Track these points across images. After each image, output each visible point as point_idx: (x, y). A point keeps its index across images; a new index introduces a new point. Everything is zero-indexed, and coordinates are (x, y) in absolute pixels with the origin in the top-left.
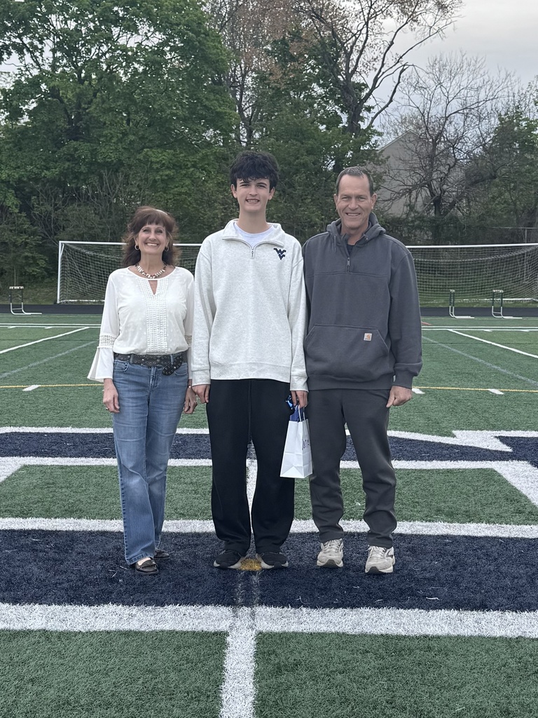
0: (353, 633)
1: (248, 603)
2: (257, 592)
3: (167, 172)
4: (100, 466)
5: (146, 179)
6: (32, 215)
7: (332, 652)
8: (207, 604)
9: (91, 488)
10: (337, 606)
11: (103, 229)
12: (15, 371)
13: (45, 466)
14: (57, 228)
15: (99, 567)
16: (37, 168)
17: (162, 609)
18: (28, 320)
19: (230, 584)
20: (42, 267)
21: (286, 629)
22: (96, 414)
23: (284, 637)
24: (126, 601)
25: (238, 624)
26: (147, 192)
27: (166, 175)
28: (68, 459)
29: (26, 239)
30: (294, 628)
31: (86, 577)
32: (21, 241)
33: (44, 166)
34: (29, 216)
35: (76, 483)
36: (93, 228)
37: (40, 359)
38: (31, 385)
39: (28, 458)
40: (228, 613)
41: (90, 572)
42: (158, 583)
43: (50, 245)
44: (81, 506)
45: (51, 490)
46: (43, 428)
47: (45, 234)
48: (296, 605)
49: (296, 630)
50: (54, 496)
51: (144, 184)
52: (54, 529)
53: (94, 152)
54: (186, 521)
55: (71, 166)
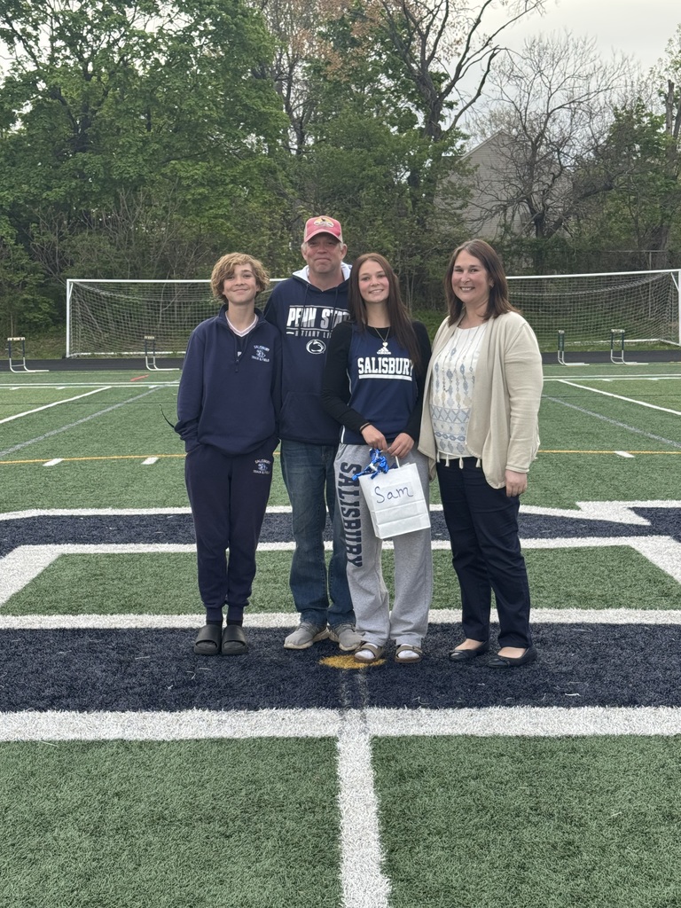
0: (484, 735)
1: (356, 704)
2: (365, 693)
3: (201, 190)
4: (154, 554)
5: (174, 200)
6: (31, 246)
7: (461, 756)
8: (308, 707)
9: (148, 579)
10: (461, 706)
11: (121, 262)
12: (29, 442)
13: (88, 555)
14: (63, 263)
15: (174, 669)
16: (36, 188)
17: (256, 714)
18: (33, 379)
19: (332, 684)
20: (45, 313)
21: (404, 733)
22: (138, 492)
23: (403, 741)
24: (213, 705)
25: (348, 728)
26: (175, 216)
27: (200, 194)
28: (114, 545)
29: (25, 277)
30: (413, 731)
31: (160, 680)
32: (18, 280)
33: (45, 185)
34: (27, 249)
35: (129, 574)
36: (109, 262)
37: (58, 427)
38: (53, 458)
39: (66, 545)
40: (335, 717)
41: (165, 674)
42: (247, 685)
43: (55, 285)
44: (140, 600)
45: (100, 582)
46: (76, 510)
47: (48, 271)
48: (414, 706)
49: (416, 733)
50: (105, 589)
51: (172, 206)
52: (113, 627)
53: (107, 166)
54: (269, 615)
55: (80, 184)
